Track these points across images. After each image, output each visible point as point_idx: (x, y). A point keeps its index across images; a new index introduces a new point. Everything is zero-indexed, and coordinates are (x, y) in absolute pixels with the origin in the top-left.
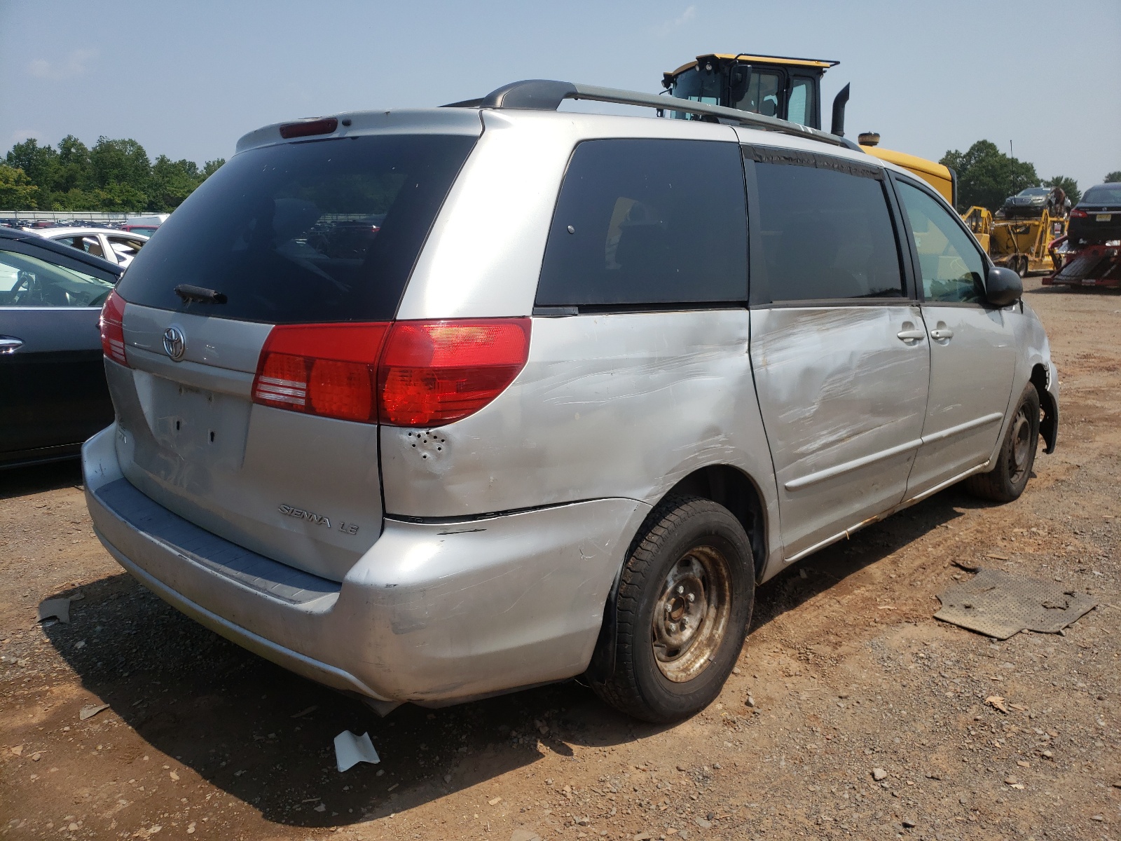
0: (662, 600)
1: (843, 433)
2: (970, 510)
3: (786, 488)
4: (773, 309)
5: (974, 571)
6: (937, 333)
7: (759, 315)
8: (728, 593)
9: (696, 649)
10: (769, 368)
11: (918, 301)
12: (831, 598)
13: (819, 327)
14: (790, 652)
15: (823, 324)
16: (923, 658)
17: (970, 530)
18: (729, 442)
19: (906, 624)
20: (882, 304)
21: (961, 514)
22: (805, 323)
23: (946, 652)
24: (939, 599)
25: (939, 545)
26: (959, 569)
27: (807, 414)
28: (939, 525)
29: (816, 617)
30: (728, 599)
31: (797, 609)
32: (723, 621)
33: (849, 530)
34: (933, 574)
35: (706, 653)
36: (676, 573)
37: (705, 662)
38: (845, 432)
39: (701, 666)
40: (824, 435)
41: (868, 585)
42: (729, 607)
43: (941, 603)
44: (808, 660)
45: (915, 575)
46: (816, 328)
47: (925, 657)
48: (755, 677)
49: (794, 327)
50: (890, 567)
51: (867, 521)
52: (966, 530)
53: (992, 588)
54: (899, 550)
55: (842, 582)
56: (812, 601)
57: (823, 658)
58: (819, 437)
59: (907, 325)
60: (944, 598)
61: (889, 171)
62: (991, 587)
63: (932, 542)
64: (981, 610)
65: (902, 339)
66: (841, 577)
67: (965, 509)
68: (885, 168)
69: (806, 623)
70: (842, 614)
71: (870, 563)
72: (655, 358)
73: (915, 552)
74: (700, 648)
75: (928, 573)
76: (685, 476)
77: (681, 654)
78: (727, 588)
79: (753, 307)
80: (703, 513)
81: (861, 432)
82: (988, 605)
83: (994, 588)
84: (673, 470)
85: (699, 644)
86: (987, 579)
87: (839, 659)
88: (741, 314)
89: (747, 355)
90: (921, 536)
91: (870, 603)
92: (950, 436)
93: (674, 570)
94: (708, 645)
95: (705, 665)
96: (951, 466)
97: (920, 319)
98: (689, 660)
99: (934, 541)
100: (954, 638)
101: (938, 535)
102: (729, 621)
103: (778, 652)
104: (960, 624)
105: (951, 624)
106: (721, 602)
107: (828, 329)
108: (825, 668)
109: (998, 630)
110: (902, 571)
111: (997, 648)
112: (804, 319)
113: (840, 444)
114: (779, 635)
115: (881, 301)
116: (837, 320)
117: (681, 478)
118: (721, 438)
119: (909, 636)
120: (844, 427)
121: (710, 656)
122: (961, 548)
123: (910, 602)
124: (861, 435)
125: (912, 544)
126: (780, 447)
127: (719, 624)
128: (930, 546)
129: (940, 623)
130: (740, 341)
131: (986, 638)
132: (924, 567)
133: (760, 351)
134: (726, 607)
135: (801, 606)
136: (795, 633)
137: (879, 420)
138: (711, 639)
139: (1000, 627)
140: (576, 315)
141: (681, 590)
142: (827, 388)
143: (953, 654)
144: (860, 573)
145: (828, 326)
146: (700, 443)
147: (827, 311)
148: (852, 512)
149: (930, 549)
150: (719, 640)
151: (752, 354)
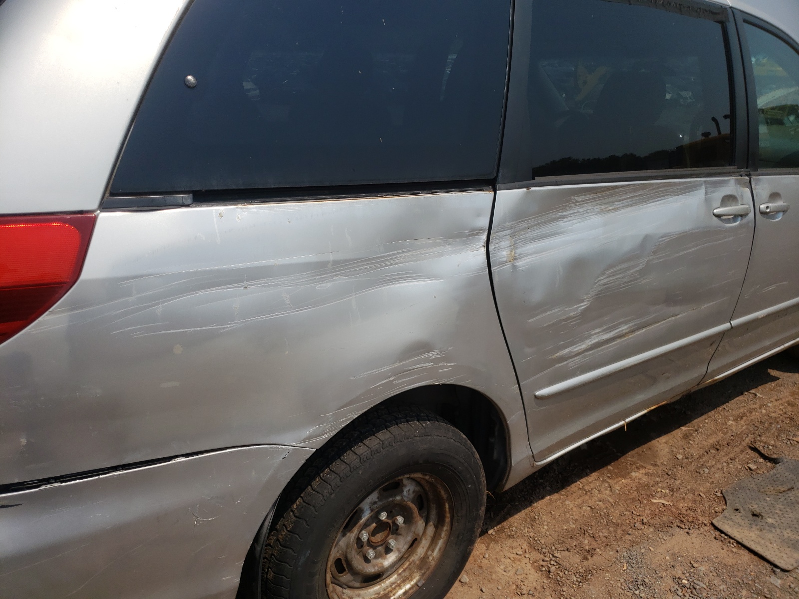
0: (353, 532)
1: (623, 328)
2: (787, 374)
3: (536, 397)
4: (533, 189)
5: (775, 461)
6: (767, 207)
7: (509, 197)
8: (448, 515)
9: (404, 570)
10: (520, 263)
11: (748, 170)
12: (604, 481)
13: (603, 207)
14: (535, 555)
15: (609, 203)
16: (685, 587)
17: (780, 402)
18: (446, 359)
19: (677, 529)
20: (698, 176)
21: (775, 379)
22: (583, 202)
23: (715, 582)
24: (724, 497)
25: (742, 418)
26: (757, 455)
27: (572, 314)
28: (747, 391)
29: (579, 506)
30: (448, 520)
31: (563, 492)
32: (441, 543)
33: (628, 420)
34: (725, 459)
35: (415, 578)
36: (377, 500)
37: (410, 589)
38: (626, 327)
39: (405, 593)
40: (595, 334)
41: (649, 467)
42: (448, 528)
43: (726, 503)
44: (549, 572)
45: (705, 459)
46: (597, 208)
47: (688, 586)
48: (481, 590)
49: (565, 209)
50: (680, 443)
51: (653, 408)
52: (776, 400)
53: (789, 489)
54: (696, 421)
55: (622, 459)
56: (580, 483)
57: (566, 573)
58: (589, 337)
59: (728, 199)
60: (731, 497)
61: (734, 10)
62: (789, 487)
63: (734, 413)
64: (770, 520)
65: (718, 216)
66: (624, 452)
67: (781, 373)
68: (731, 7)
69: (565, 514)
70: (609, 505)
71: (659, 436)
72: (328, 262)
73: (712, 426)
74: (410, 569)
75: (720, 456)
76: (371, 406)
77: (384, 577)
78: (447, 509)
79: (502, 186)
80: (406, 441)
81: (650, 325)
82: (780, 513)
83: (793, 488)
84: (350, 403)
85: (410, 565)
86: (787, 474)
87: (584, 577)
88: (483, 197)
89: (483, 250)
90: (724, 403)
91: (645, 492)
92: (769, 316)
93: (374, 497)
94: (420, 568)
95: (411, 591)
96: (767, 343)
97: (748, 190)
98: (394, 583)
99: (736, 413)
100: (729, 561)
101: (743, 404)
102: (447, 543)
103: (520, 555)
104: (740, 541)
105: (730, 537)
106: (439, 524)
107: (616, 209)
108: (565, 589)
109: (785, 556)
110: (692, 451)
111: (778, 582)
112: (580, 198)
113: (618, 341)
114: (530, 530)
115: (696, 172)
116: (630, 198)
117: (365, 410)
118: (434, 355)
119: (676, 550)
120: (626, 323)
121: (419, 581)
122: (766, 425)
123: (690, 496)
124: (648, 328)
125: (711, 413)
126: (526, 355)
127: (436, 545)
128: (731, 418)
129: (718, 533)
130: (475, 232)
131: (768, 565)
132: (718, 447)
133: (505, 243)
134: (445, 528)
135: (568, 488)
136: (548, 530)
137: (677, 309)
138: (424, 560)
139: (788, 550)
140: (188, 206)
141: (383, 516)
142: (605, 281)
143: (723, 587)
144: (644, 448)
145: (617, 204)
146: (396, 365)
147: (616, 187)
148: (633, 404)
149: (731, 422)
150: (433, 563)
151: (491, 247)
